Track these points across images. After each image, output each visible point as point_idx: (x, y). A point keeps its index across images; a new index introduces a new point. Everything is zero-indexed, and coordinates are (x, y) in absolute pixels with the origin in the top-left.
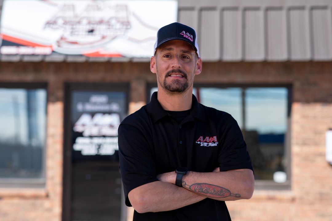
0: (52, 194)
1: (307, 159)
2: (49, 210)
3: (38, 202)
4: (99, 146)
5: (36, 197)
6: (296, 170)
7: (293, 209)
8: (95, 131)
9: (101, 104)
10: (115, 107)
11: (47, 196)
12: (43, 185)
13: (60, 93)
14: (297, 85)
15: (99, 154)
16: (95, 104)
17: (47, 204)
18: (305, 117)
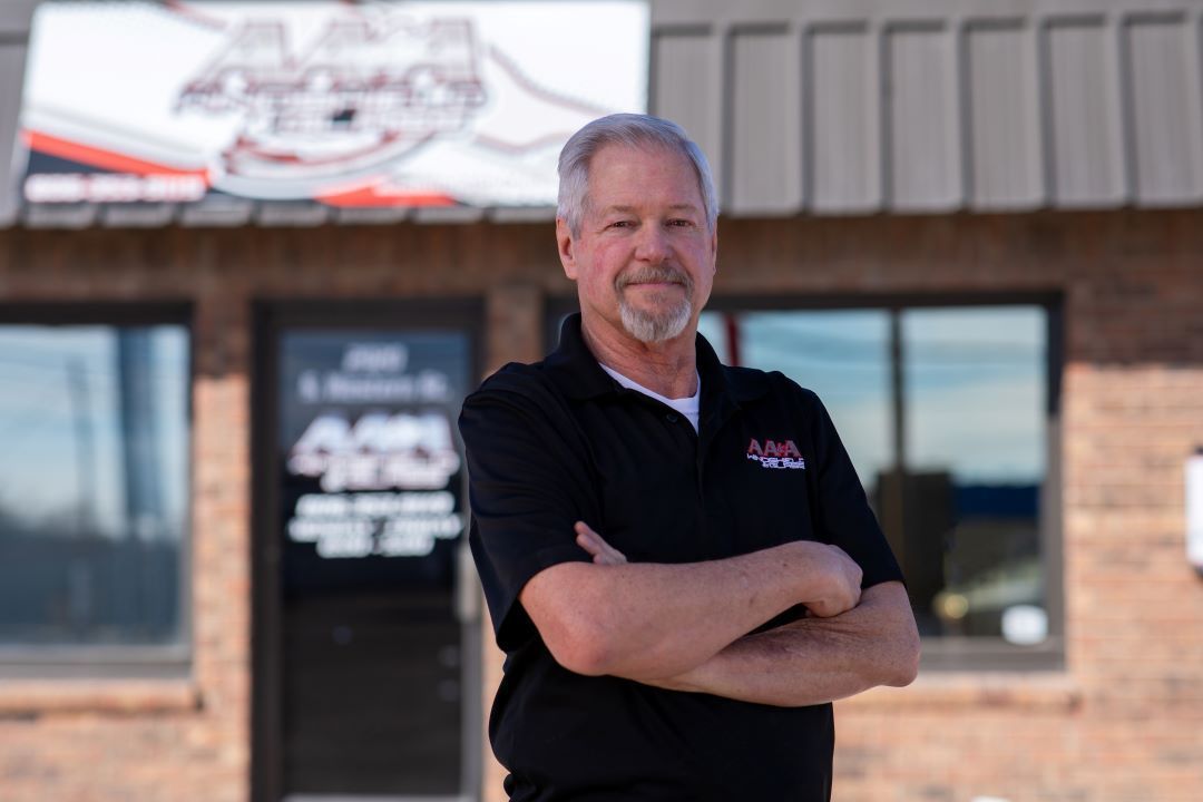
0: (213, 699)
1: (1119, 557)
2: (207, 755)
3: (167, 728)
4: (380, 526)
5: (158, 711)
6: (1080, 600)
7: (1073, 736)
8: (362, 472)
9: (385, 375)
10: (432, 386)
11: (199, 706)
12: (184, 667)
13: (238, 340)
14: (1080, 294)
15: (379, 552)
16: (362, 375)
17: (197, 734)
18: (1109, 408)
